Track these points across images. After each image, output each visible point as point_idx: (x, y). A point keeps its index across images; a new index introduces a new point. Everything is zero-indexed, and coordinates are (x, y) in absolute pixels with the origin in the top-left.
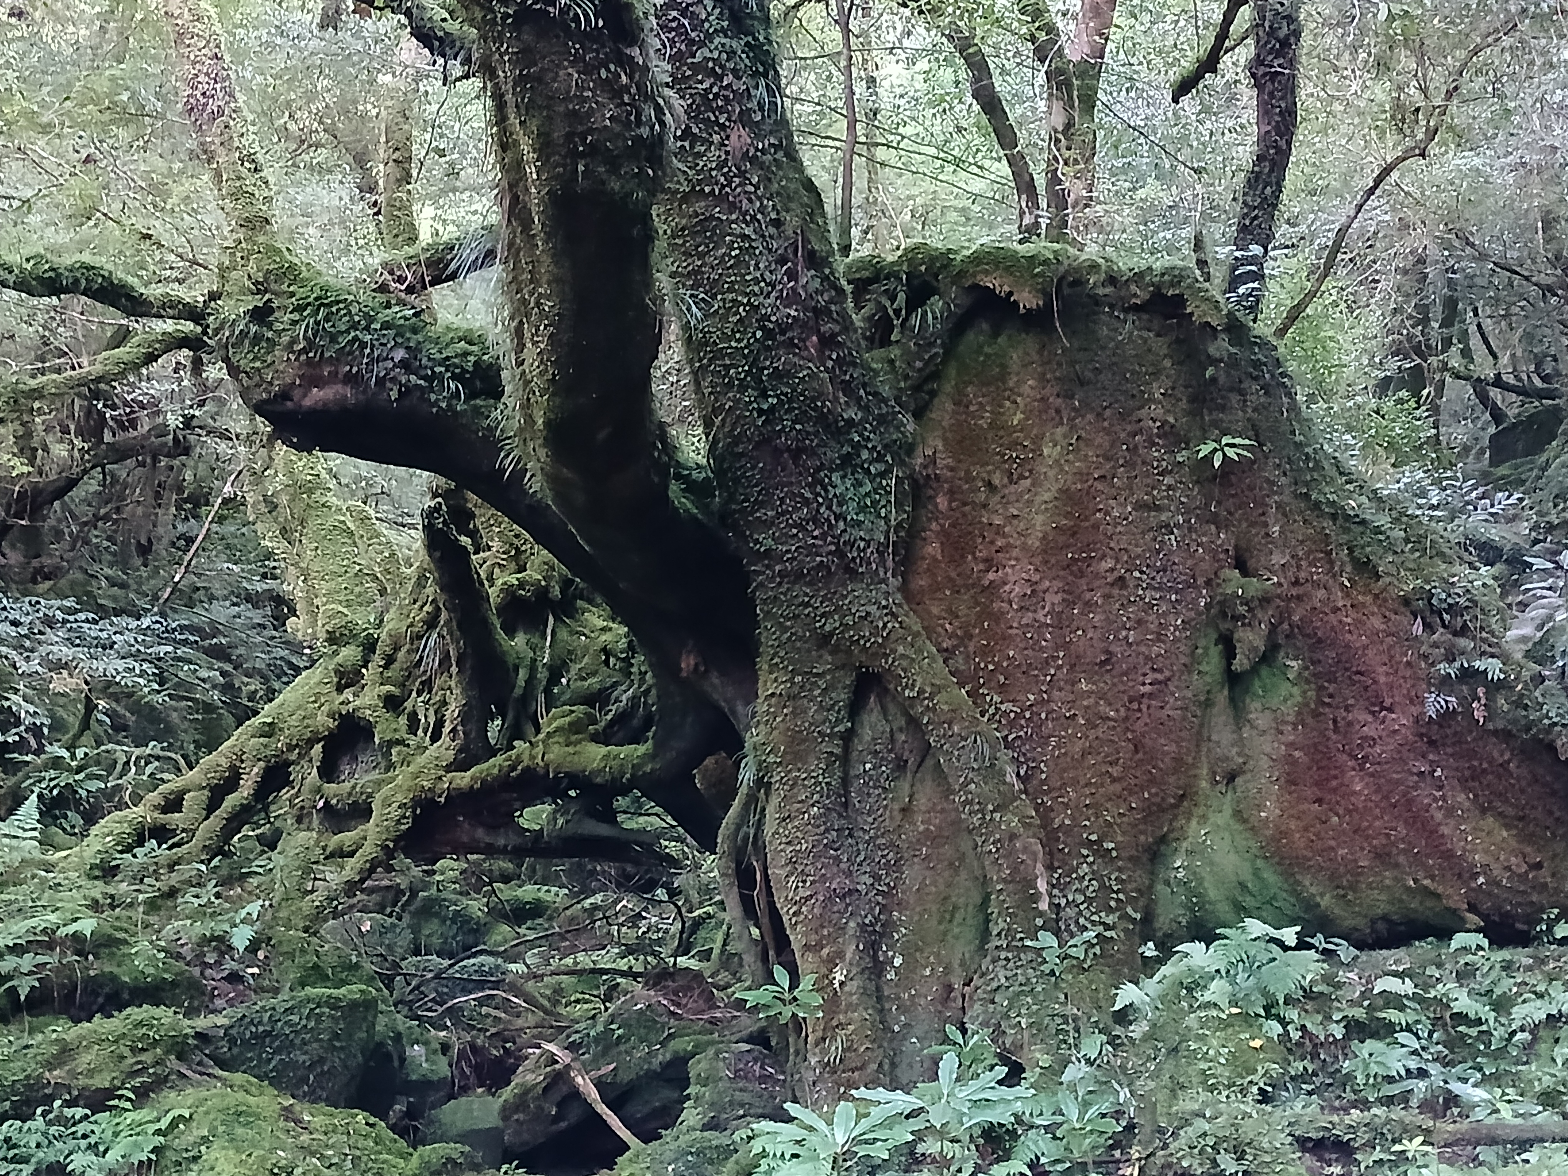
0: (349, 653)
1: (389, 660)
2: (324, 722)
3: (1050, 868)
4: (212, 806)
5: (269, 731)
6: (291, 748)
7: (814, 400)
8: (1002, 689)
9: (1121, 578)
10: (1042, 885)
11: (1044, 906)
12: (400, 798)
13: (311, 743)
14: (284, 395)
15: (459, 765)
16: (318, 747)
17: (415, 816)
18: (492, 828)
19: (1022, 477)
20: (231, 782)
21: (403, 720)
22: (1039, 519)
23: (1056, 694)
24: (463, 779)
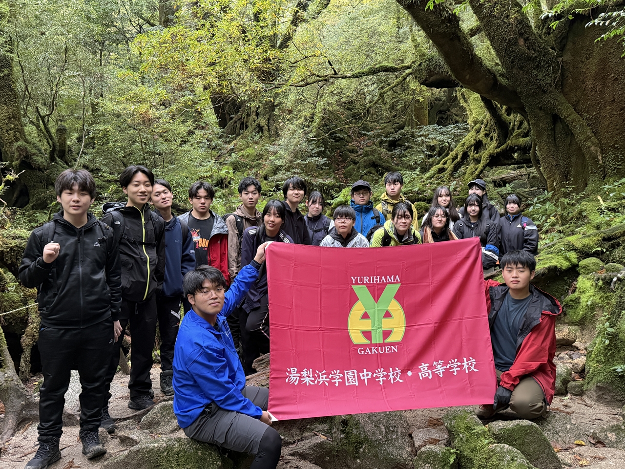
0: (478, 126)
1: (486, 126)
2: (473, 142)
3: (602, 154)
4: (453, 162)
5: (463, 145)
6: (467, 148)
7: (522, 55)
8: (587, 112)
9: (616, 78)
10: (600, 158)
11: (601, 162)
12: (486, 156)
13: (471, 146)
14: (426, 80)
15: (498, 147)
16: (473, 147)
17: (490, 160)
18: (508, 159)
19: (590, 58)
20: (457, 156)
21: (489, 139)
22: (594, 67)
23: (601, 111)
24: (499, 150)
